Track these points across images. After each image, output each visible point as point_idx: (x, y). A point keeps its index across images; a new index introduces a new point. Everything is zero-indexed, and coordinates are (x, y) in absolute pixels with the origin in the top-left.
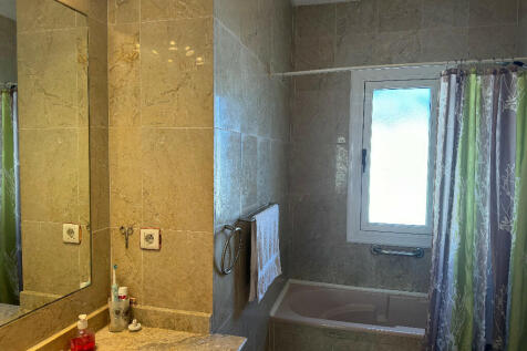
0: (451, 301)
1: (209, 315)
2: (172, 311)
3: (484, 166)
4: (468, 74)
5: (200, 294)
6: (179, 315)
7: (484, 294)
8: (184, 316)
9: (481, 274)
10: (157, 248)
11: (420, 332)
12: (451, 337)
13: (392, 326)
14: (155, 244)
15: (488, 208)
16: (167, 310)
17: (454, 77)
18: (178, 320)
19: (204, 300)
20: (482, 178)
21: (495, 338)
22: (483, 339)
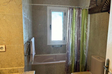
0: (70, 54)
1: (24, 67)
2: (11, 68)
3: (76, 28)
4: (73, 9)
5: (20, 62)
6: (14, 69)
7: (76, 52)
8: (16, 69)
9: (75, 48)
10: (5, 51)
11: (65, 61)
12: (70, 61)
13: (59, 61)
14: (4, 50)
15: (76, 36)
16: (9, 68)
17: (71, 9)
18: (14, 70)
19: (21, 64)
20: (75, 30)
21: (78, 60)
22: (76, 61)
